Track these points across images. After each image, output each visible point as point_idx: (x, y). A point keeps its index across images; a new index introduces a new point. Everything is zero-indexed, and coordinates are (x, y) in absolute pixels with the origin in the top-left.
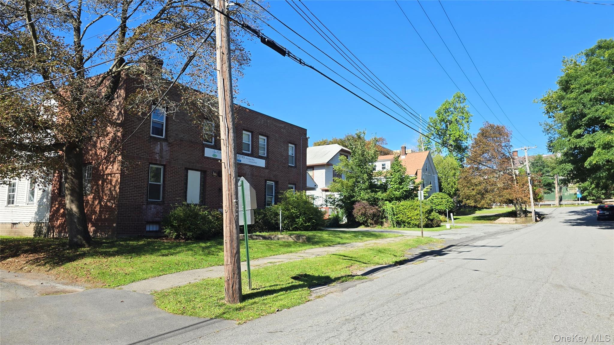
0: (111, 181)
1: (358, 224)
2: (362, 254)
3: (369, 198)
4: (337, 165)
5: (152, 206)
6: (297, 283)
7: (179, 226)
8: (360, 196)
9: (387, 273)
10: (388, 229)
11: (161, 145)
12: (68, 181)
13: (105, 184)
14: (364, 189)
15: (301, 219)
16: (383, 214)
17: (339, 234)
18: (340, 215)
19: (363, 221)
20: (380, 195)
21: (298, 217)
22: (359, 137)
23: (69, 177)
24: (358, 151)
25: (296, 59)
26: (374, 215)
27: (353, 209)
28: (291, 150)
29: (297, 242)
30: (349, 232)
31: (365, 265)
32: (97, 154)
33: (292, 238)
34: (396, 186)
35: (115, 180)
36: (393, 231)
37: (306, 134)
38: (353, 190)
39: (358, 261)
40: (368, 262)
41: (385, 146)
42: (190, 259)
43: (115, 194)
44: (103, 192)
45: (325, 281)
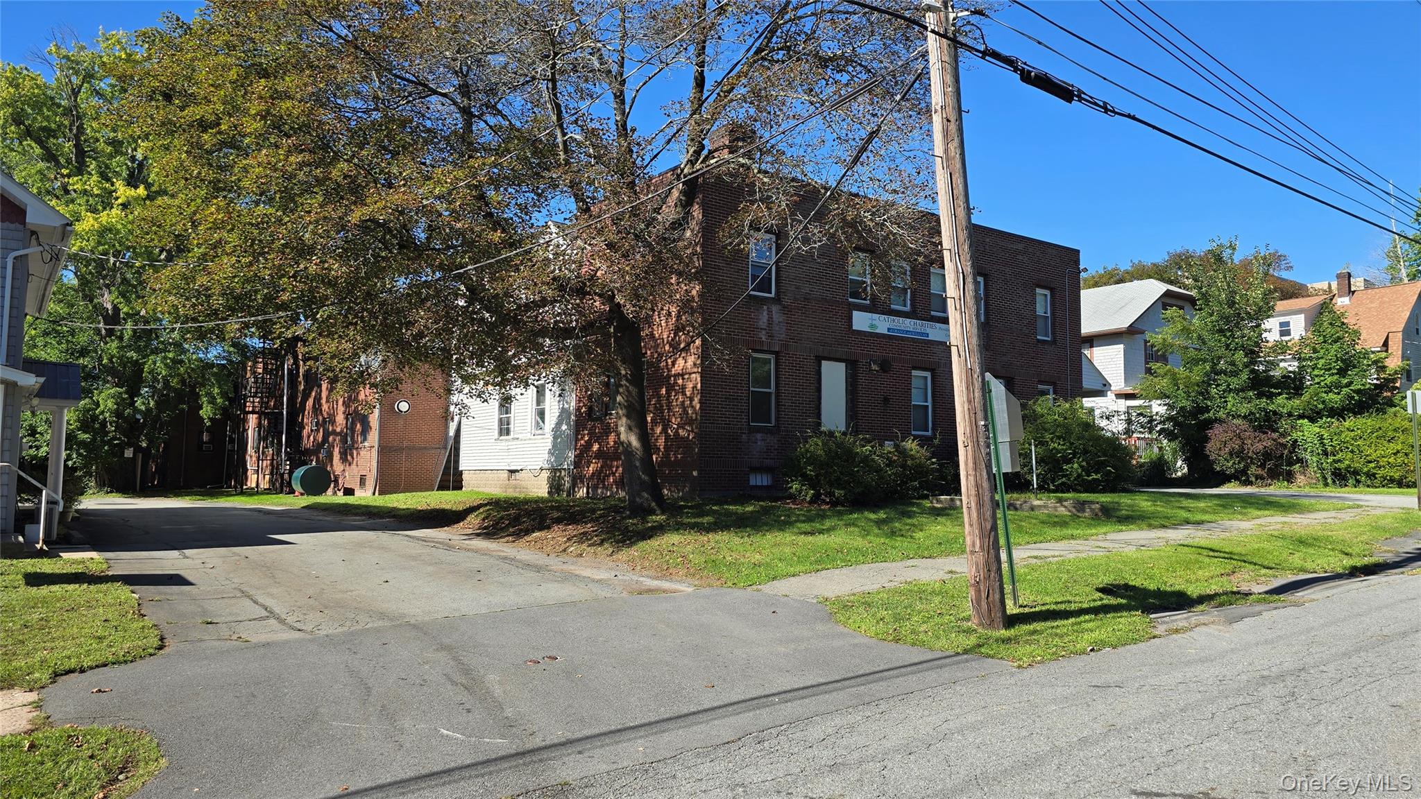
0: (683, 387)
1: (1222, 479)
2: (1256, 546)
3: (1251, 413)
4: (1157, 333)
5: (759, 436)
6: (1112, 601)
7: (817, 476)
8: (1223, 407)
9: (1335, 591)
10: (1307, 490)
11: (770, 312)
12: (621, 390)
13: (673, 394)
14: (1237, 391)
15: (1076, 466)
16: (1291, 453)
17: (1179, 501)
18: (1168, 456)
19: (1236, 470)
20: (1282, 403)
21: (1069, 461)
22: (1219, 259)
23: (624, 382)
24: (1217, 293)
25: (1096, 104)
26: (1267, 455)
27: (1207, 439)
28: (1042, 303)
29: (1079, 517)
30: (1204, 497)
31: (1270, 572)
32: (654, 337)
33: (1065, 507)
34: (1329, 380)
35: (691, 386)
36: (1325, 494)
37: (1077, 262)
38: (1205, 394)
39: (1251, 563)
40: (1276, 564)
41: (1285, 275)
42: (859, 542)
43: (692, 413)
44: (669, 409)
45: (1179, 601)
